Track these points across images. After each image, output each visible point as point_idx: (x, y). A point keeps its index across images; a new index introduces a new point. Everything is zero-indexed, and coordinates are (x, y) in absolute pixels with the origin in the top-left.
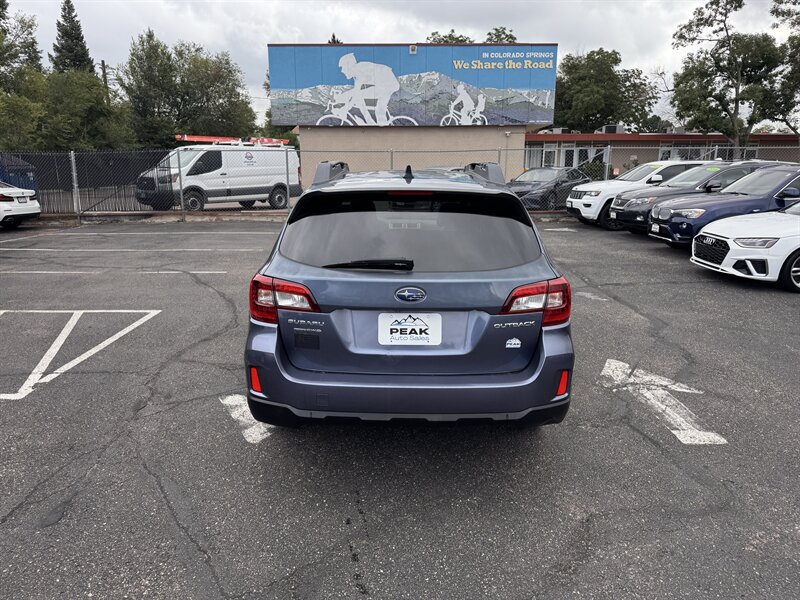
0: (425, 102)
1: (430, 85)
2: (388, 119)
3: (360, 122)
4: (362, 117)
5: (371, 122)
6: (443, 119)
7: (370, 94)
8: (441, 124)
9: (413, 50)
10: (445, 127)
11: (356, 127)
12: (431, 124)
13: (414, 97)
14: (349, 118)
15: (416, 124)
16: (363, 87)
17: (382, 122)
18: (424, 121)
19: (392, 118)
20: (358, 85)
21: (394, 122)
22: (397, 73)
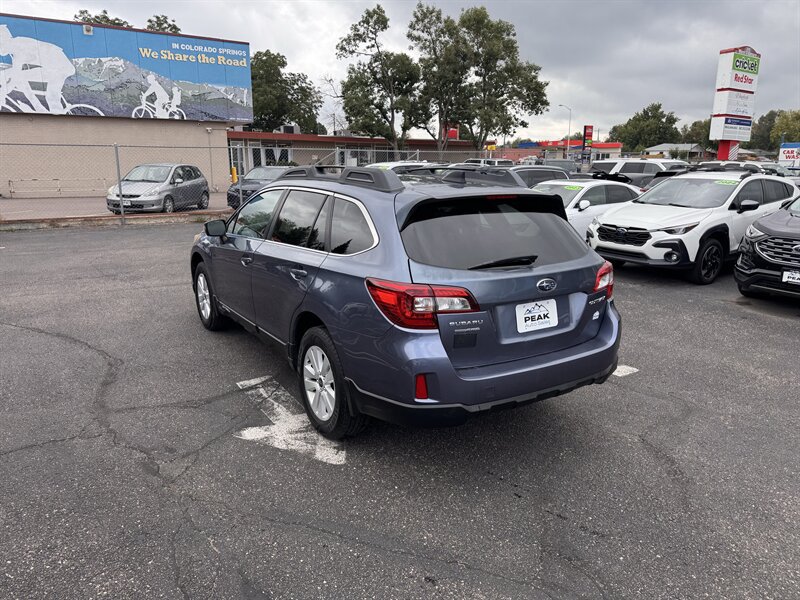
0: (109, 90)
1: (114, 71)
2: (64, 106)
3: (25, 109)
4: (27, 102)
5: (41, 109)
6: (135, 110)
7: (36, 76)
8: (133, 116)
9: (88, 31)
10: (138, 119)
11: (20, 114)
12: (121, 115)
13: (96, 84)
14: (8, 102)
15: (102, 115)
16: (25, 67)
17: (56, 109)
18: (111, 112)
19: (69, 107)
20: (18, 63)
21: (72, 110)
22: (71, 54)
